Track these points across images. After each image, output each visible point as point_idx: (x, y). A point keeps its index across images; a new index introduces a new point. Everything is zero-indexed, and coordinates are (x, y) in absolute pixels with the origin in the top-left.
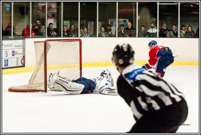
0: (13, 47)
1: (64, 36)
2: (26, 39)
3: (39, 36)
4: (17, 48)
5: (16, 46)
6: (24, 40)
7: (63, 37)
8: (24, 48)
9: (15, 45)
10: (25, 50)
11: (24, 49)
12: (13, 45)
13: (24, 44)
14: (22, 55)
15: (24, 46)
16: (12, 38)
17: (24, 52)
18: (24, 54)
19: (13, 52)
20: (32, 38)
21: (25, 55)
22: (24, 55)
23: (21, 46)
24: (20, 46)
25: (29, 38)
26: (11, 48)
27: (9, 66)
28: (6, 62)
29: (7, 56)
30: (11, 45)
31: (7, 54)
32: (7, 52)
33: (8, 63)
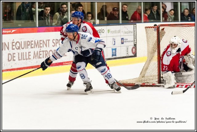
0: (122, 34)
2: (137, 24)
3: (152, 20)
4: (127, 34)
5: (125, 33)
6: (135, 26)
7: (181, 21)
8: (135, 34)
9: (124, 32)
10: (136, 37)
12: (121, 31)
13: (135, 29)
14: (133, 42)
15: (135, 32)
16: (121, 23)
17: (135, 39)
18: (135, 41)
19: (122, 40)
20: (144, 22)
21: (136, 43)
22: (135, 43)
23: (132, 32)
24: (130, 32)
25: (141, 22)
26: (119, 34)
27: (118, 56)
28: (114, 51)
29: (114, 44)
30: (119, 31)
31: (115, 41)
32: (115, 39)
33: (116, 52)
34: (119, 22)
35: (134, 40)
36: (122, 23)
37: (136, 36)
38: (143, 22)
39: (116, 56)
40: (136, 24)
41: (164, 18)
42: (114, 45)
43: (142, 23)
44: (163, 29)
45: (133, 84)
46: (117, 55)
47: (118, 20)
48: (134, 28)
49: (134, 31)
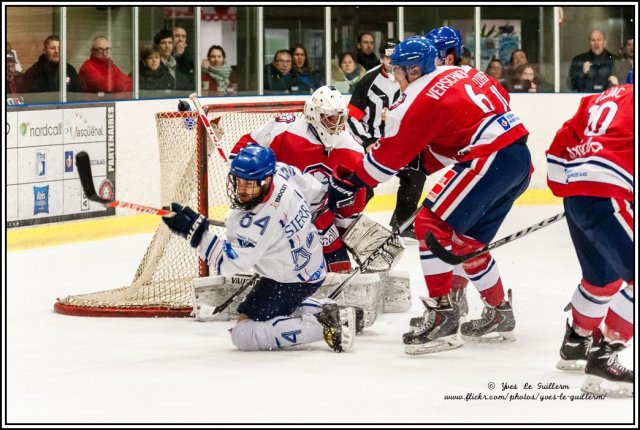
0: (68, 138)
1: (269, 89)
2: (118, 104)
3: (168, 92)
4: (83, 139)
5: (79, 133)
6: (111, 110)
7: (265, 94)
8: (111, 138)
9: (74, 130)
10: (114, 147)
11: (111, 145)
12: (66, 126)
13: (111, 122)
14: (105, 166)
15: (111, 132)
16: (65, 100)
17: (111, 156)
18: (111, 163)
19: (67, 157)
20: (140, 99)
21: (114, 167)
22: (111, 169)
23: (100, 133)
24: (93, 131)
25: (131, 99)
26: (57, 139)
27: (53, 212)
28: (41, 196)
29: (43, 173)
30: (59, 128)
31: (43, 163)
32: (43, 156)
33: (46, 199)
34: (59, 97)
35: (108, 160)
36: (68, 102)
37: (112, 145)
38: (137, 97)
39: (47, 212)
40: (114, 106)
41: (207, 84)
42: (41, 174)
43: (135, 100)
44: (216, 121)
45: (114, 308)
46: (50, 209)
47: (56, 93)
48: (107, 118)
49: (108, 129)
